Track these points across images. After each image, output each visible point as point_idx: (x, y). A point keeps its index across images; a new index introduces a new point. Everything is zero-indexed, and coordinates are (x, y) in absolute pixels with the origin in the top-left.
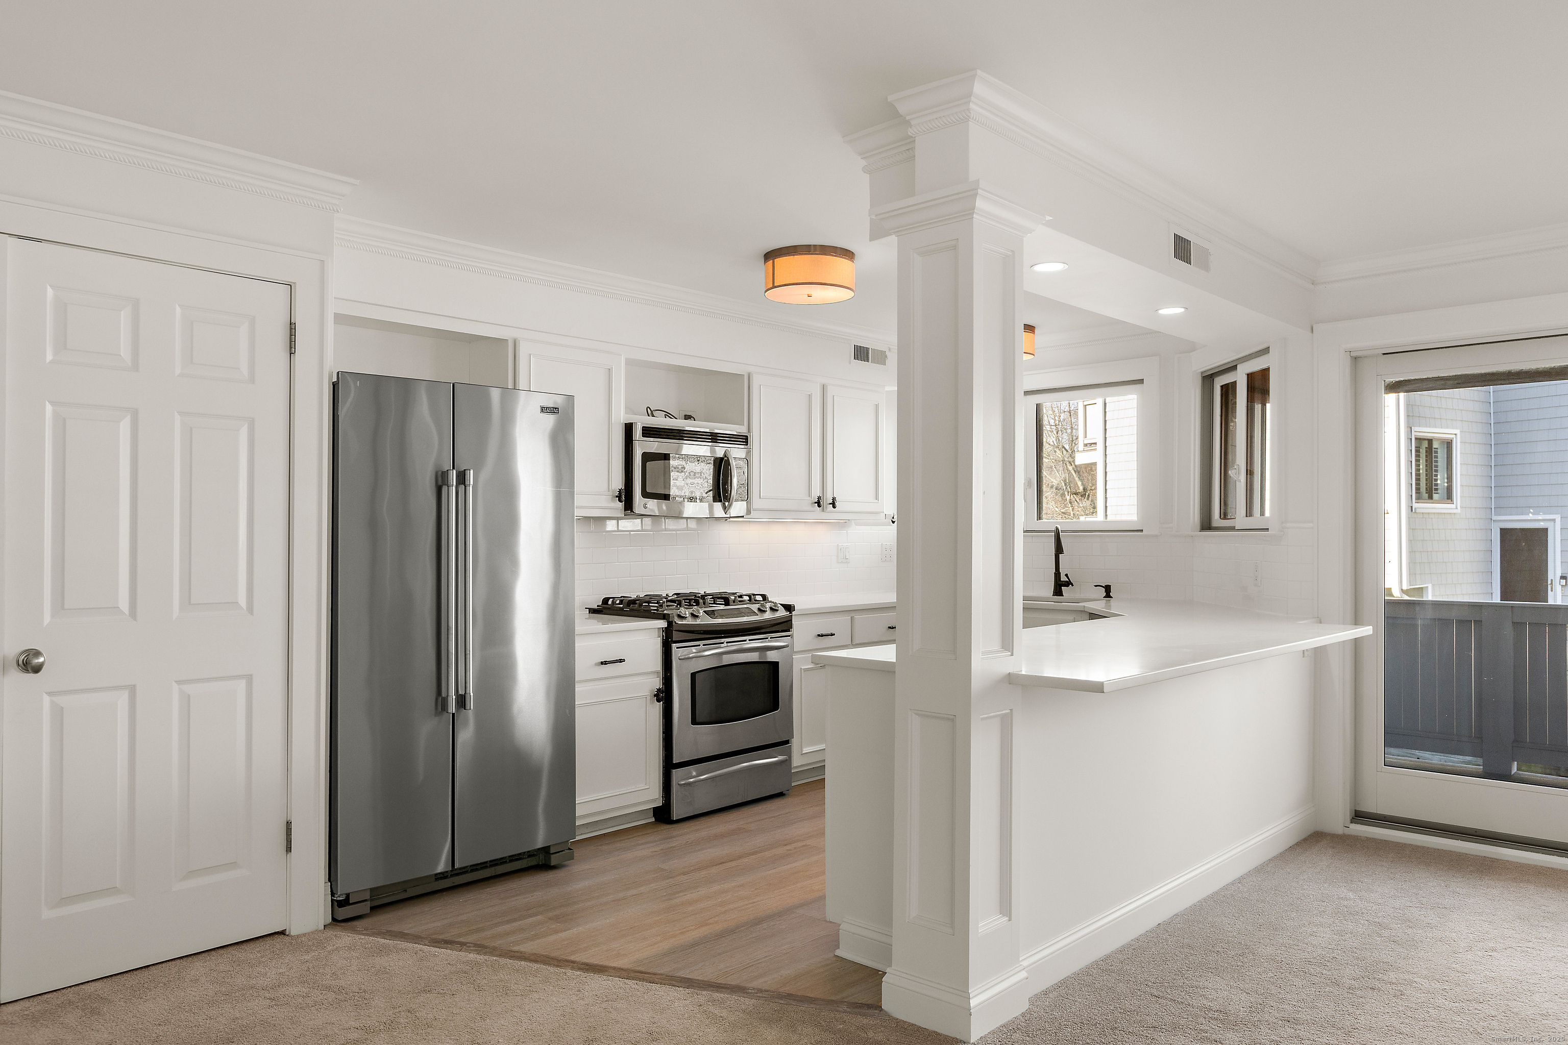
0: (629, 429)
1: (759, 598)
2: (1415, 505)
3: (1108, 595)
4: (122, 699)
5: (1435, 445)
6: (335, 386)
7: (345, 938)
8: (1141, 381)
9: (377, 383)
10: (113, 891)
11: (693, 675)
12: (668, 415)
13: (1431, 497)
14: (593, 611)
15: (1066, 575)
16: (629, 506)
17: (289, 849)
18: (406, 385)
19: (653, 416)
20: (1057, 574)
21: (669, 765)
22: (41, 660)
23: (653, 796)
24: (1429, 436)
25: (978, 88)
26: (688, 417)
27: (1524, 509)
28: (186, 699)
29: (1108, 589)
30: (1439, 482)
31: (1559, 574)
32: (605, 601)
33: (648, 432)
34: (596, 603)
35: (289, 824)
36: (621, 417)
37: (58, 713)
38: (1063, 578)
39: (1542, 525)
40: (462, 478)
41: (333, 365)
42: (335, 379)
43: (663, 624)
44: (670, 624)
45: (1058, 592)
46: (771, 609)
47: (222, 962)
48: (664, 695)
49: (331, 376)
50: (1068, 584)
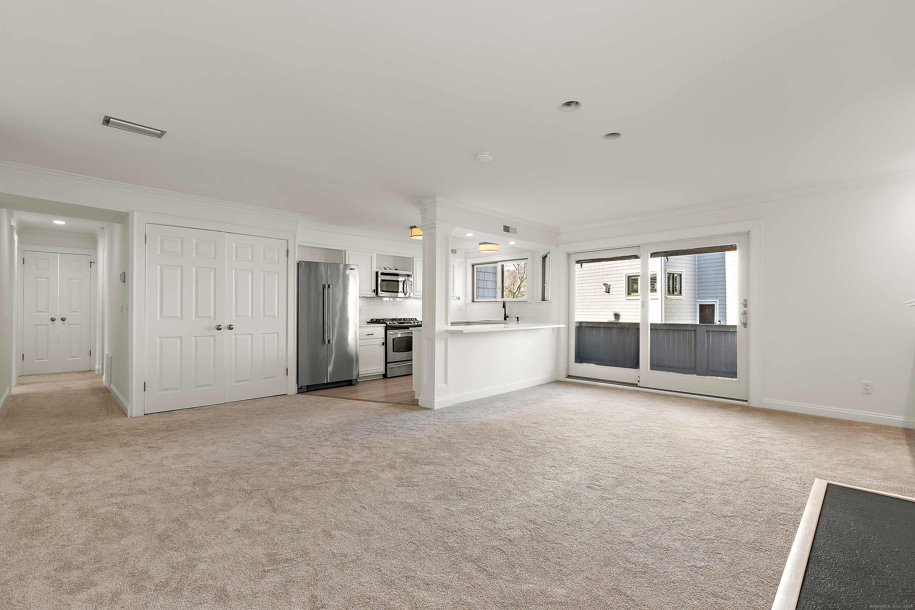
0: (377, 273)
1: (415, 319)
2: (667, 296)
3: (518, 320)
4: (250, 337)
5: (675, 275)
6: (298, 264)
7: (300, 395)
8: (527, 259)
9: (309, 264)
10: (247, 380)
11: (393, 339)
12: (390, 269)
13: (673, 293)
14: (368, 322)
15: (507, 314)
16: (377, 294)
17: (287, 375)
18: (317, 264)
19: (386, 269)
20: (505, 314)
21: (386, 363)
22: (233, 327)
23: (382, 370)
24: (673, 272)
25: (437, 199)
26: (396, 269)
27: (706, 298)
28: (264, 338)
29: (518, 318)
30: (677, 288)
31: (718, 320)
32: (371, 320)
33: (382, 274)
34: (369, 320)
35: (287, 368)
36: (375, 270)
37: (236, 339)
38: (507, 315)
39: (712, 303)
40: (329, 286)
41: (298, 259)
42: (298, 263)
43: (385, 325)
44: (387, 325)
45: (505, 319)
46: (417, 322)
47: (272, 398)
48: (385, 344)
49: (297, 262)
50: (508, 317)
